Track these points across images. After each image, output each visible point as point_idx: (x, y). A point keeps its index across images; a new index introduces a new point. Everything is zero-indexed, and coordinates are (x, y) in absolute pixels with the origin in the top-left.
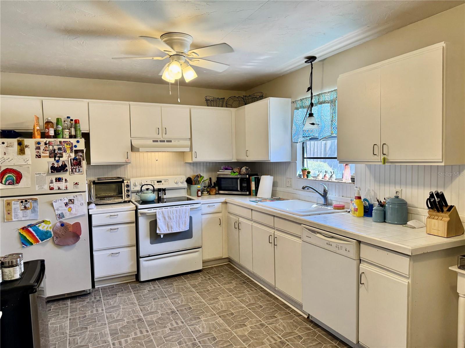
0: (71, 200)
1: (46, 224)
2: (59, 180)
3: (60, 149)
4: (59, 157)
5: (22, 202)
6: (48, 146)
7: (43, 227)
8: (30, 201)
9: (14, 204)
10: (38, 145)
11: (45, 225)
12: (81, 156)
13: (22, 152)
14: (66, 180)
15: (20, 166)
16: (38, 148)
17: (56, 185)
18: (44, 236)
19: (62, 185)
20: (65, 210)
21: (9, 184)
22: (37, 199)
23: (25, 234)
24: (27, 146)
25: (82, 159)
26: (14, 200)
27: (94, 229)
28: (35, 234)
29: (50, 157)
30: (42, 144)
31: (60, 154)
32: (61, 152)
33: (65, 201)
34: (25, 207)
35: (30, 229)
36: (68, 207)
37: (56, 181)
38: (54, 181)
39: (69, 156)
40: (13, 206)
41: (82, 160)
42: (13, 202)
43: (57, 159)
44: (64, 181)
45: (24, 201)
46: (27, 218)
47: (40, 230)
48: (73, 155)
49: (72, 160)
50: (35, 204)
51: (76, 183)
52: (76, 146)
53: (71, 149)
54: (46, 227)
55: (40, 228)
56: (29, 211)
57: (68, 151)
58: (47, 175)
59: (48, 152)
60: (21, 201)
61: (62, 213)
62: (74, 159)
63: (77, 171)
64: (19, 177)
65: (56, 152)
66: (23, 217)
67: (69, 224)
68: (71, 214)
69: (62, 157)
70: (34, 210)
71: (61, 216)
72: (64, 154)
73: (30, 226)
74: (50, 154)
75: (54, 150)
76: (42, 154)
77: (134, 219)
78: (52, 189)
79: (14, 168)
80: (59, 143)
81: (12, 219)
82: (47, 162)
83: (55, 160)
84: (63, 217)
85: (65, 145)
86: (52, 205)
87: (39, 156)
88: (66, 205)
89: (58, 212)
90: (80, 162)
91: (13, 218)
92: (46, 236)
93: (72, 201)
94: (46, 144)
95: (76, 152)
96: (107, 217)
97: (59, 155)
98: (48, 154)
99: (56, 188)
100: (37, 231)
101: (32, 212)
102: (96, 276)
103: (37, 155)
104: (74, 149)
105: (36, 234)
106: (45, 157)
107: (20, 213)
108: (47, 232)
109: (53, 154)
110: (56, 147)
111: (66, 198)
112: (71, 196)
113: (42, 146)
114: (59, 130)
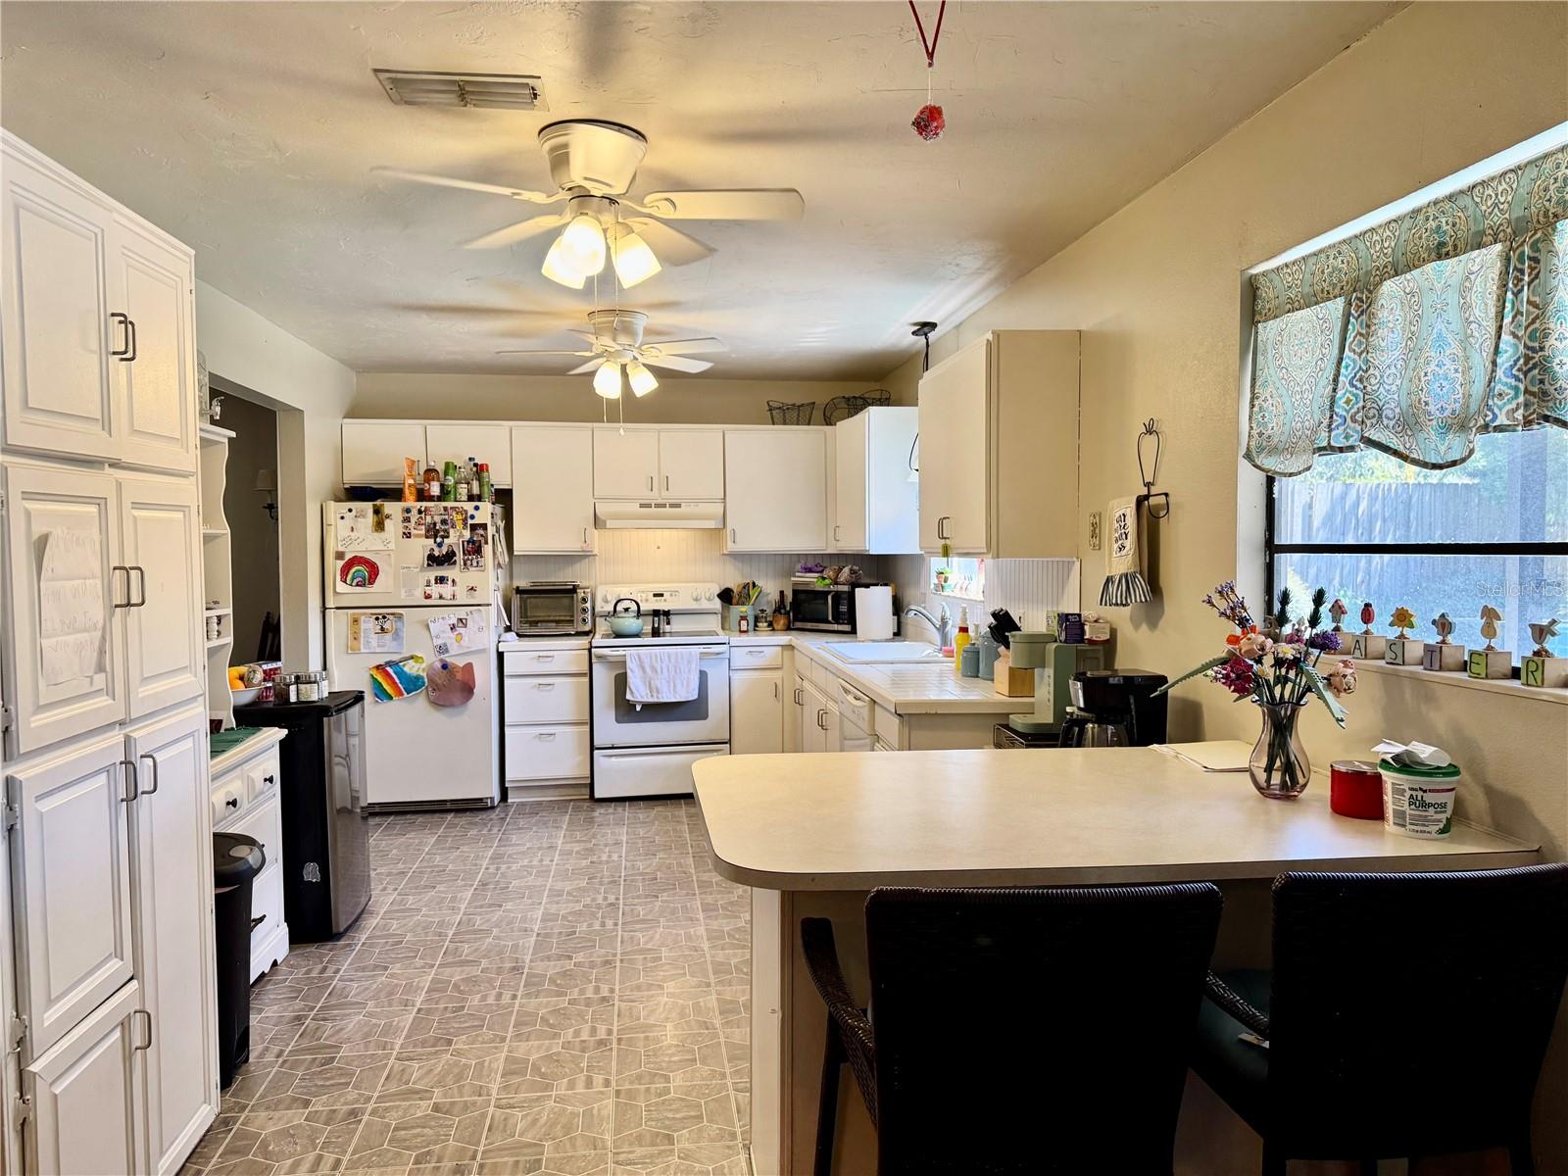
0: (461, 620)
1: (416, 662)
2: (441, 580)
3: (444, 522)
5: (377, 619)
6: (423, 515)
7: (411, 668)
8: (391, 617)
9: (365, 622)
10: (406, 515)
11: (414, 664)
12: (482, 535)
13: (380, 526)
14: (453, 581)
15: (377, 552)
16: (407, 520)
17: (435, 590)
18: (412, 684)
19: (446, 590)
20: (450, 638)
21: (357, 585)
22: (402, 614)
23: (380, 679)
24: (388, 517)
25: (483, 541)
26: (365, 614)
27: (507, 682)
28: (397, 681)
30: (414, 512)
32: (446, 527)
33: (451, 622)
34: (382, 629)
35: (388, 669)
36: (456, 633)
37: (436, 583)
38: (433, 582)
40: (363, 626)
41: (483, 544)
42: (363, 618)
44: (450, 582)
45: (380, 617)
46: (385, 650)
47: (406, 673)
48: (467, 534)
49: (466, 543)
50: (399, 624)
51: (472, 589)
52: (472, 517)
53: (465, 521)
54: (415, 669)
55: (406, 669)
56: (388, 637)
57: (459, 525)
58: (421, 571)
59: (423, 527)
60: (375, 617)
61: (445, 645)
62: (468, 542)
64: (373, 571)
65: (437, 528)
66: (379, 646)
67: (456, 667)
68: (460, 646)
70: (397, 636)
71: (442, 649)
72: (451, 531)
73: (389, 664)
74: (428, 531)
75: (435, 524)
76: (413, 532)
77: (586, 669)
78: (428, 597)
79: (367, 556)
80: (442, 512)
81: (359, 650)
82: (422, 546)
83: (435, 542)
84: (447, 651)
85: (454, 513)
86: (428, 628)
87: (408, 535)
88: (452, 629)
89: (438, 642)
90: (480, 547)
91: (362, 647)
92: (415, 686)
93: (464, 621)
94: (420, 512)
96: (534, 658)
97: (442, 533)
98: (423, 532)
99: (435, 595)
100: (401, 674)
101: (394, 639)
102: (508, 776)
103: (404, 533)
104: (470, 522)
105: (399, 678)
106: (418, 536)
107: (374, 640)
108: (418, 678)
109: (432, 532)
110: (437, 519)
111: (452, 616)
112: (462, 612)
113: (414, 516)
114: (448, 486)
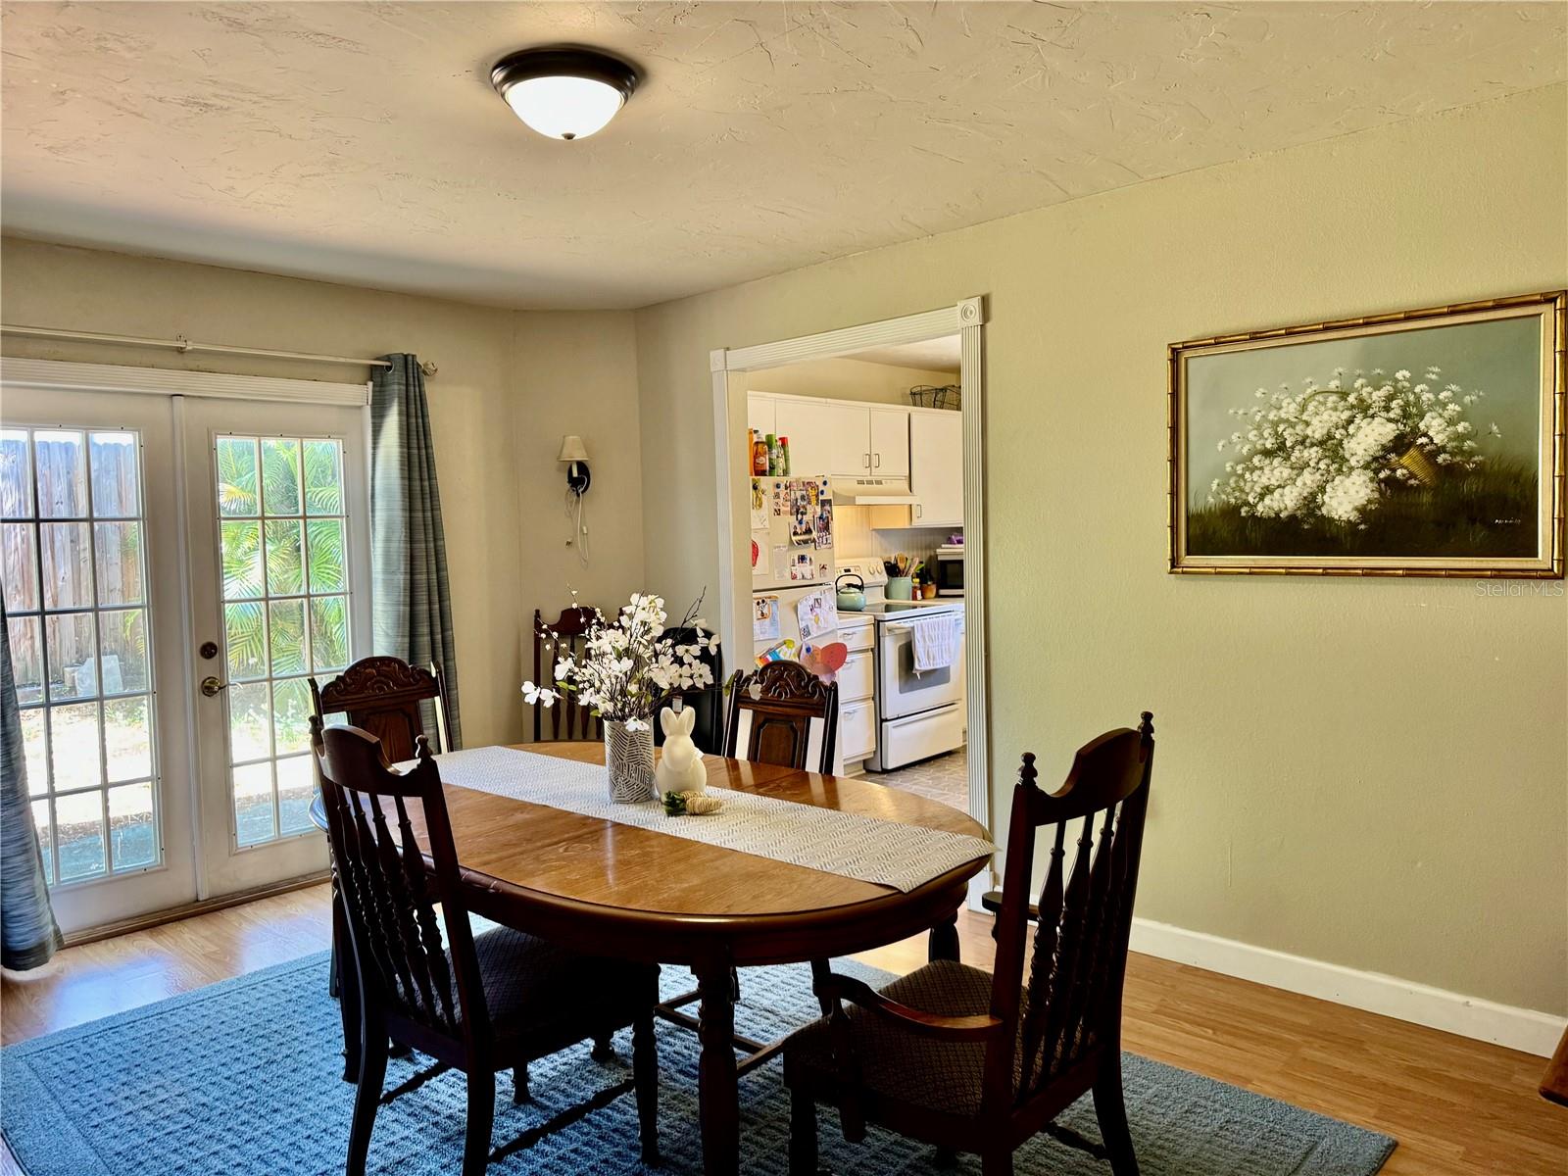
0: (817, 600)
1: (788, 647)
2: (802, 558)
3: (803, 498)
4: (802, 514)
5: (758, 603)
6: (788, 490)
7: (785, 654)
8: (768, 601)
10: (777, 490)
11: (786, 649)
12: (829, 511)
13: (757, 502)
14: (811, 560)
15: (757, 531)
16: (777, 496)
17: (799, 569)
19: (806, 569)
20: (811, 619)
22: (776, 598)
24: (764, 492)
25: (829, 518)
29: (791, 514)
30: (782, 487)
31: (804, 507)
32: (805, 503)
33: (811, 603)
34: (763, 614)
35: (768, 657)
36: (815, 614)
37: (799, 562)
38: (797, 562)
39: (815, 512)
41: (830, 520)
43: (800, 516)
44: (808, 561)
45: (761, 601)
46: (767, 636)
49: (818, 520)
50: (775, 608)
51: (824, 567)
52: (822, 493)
53: (817, 496)
54: (788, 655)
55: (781, 655)
56: (767, 621)
57: (814, 501)
58: (788, 549)
59: (789, 503)
60: (756, 601)
61: (808, 627)
62: (820, 518)
63: (825, 542)
64: (755, 552)
65: (798, 504)
66: (761, 633)
68: (819, 628)
69: (805, 514)
70: (774, 622)
71: (806, 632)
72: (808, 507)
73: (769, 651)
74: (792, 507)
75: (796, 500)
76: (783, 509)
78: (794, 577)
80: (802, 487)
82: (788, 523)
83: (797, 519)
84: (809, 633)
85: (809, 489)
86: (796, 609)
87: (778, 512)
88: (811, 610)
89: (802, 625)
90: (827, 523)
93: (819, 601)
94: (786, 488)
95: (824, 503)
97: (802, 510)
98: (789, 508)
99: (799, 576)
101: (771, 625)
103: (775, 510)
104: (821, 497)
106: (785, 513)
107: (757, 626)
109: (795, 508)
110: (798, 495)
111: (811, 596)
112: (816, 592)
113: (782, 492)
114: (773, 459)
